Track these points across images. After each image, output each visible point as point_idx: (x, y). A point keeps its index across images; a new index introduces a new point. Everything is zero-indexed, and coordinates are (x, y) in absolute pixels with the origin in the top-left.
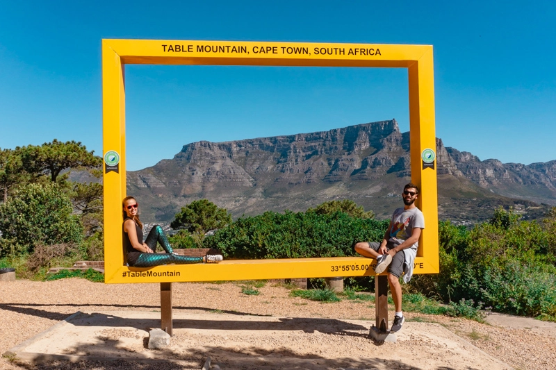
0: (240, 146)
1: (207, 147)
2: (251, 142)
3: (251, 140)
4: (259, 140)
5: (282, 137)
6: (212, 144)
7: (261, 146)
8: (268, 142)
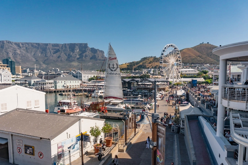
0: (23, 45)
1: (10, 43)
2: (28, 44)
3: (28, 43)
4: (31, 43)
5: (42, 43)
6: (12, 42)
7: (32, 46)
8: (35, 45)
